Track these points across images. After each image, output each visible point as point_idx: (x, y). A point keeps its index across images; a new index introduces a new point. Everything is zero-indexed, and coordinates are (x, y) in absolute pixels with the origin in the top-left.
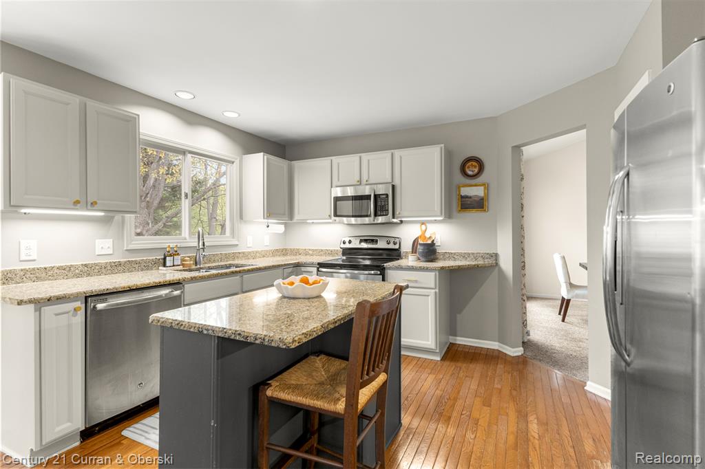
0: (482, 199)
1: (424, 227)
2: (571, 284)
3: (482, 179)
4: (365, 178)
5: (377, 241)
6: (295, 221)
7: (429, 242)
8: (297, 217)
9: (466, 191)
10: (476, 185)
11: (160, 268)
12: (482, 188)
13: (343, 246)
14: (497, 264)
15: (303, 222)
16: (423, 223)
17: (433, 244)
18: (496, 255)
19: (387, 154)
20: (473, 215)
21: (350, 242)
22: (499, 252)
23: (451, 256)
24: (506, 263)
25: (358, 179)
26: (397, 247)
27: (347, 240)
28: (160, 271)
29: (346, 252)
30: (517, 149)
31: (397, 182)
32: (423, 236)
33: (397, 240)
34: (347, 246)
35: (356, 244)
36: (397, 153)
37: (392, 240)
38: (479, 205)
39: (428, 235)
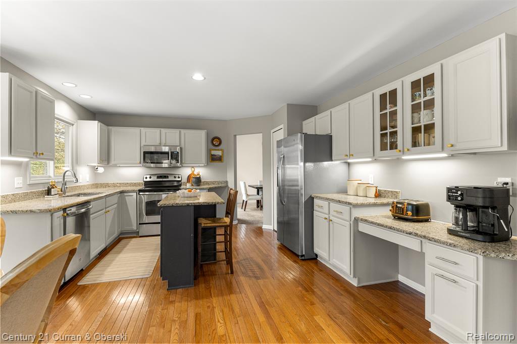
0: (221, 156)
1: (193, 169)
2: (247, 195)
3: (221, 147)
4: (163, 142)
5: (168, 177)
6: (111, 164)
7: (198, 176)
8: (112, 162)
9: (213, 152)
10: (218, 150)
11: (46, 196)
12: (221, 151)
13: (145, 180)
14: (227, 186)
15: (115, 166)
16: (193, 167)
17: (200, 177)
18: (227, 182)
19: (177, 131)
20: (217, 164)
21: (150, 178)
22: (228, 180)
23: (207, 183)
24: (231, 185)
25: (159, 142)
26: (180, 179)
27: (148, 176)
28: (46, 199)
29: (146, 183)
30: (235, 136)
31: (183, 146)
32: (193, 173)
33: (180, 176)
34: (148, 179)
35: (154, 179)
36: (183, 131)
37: (177, 176)
38: (219, 159)
39: (196, 173)
